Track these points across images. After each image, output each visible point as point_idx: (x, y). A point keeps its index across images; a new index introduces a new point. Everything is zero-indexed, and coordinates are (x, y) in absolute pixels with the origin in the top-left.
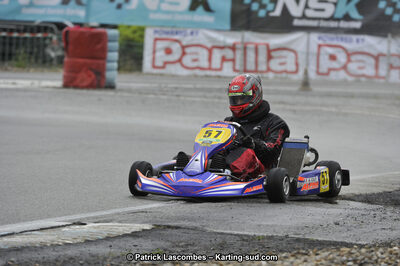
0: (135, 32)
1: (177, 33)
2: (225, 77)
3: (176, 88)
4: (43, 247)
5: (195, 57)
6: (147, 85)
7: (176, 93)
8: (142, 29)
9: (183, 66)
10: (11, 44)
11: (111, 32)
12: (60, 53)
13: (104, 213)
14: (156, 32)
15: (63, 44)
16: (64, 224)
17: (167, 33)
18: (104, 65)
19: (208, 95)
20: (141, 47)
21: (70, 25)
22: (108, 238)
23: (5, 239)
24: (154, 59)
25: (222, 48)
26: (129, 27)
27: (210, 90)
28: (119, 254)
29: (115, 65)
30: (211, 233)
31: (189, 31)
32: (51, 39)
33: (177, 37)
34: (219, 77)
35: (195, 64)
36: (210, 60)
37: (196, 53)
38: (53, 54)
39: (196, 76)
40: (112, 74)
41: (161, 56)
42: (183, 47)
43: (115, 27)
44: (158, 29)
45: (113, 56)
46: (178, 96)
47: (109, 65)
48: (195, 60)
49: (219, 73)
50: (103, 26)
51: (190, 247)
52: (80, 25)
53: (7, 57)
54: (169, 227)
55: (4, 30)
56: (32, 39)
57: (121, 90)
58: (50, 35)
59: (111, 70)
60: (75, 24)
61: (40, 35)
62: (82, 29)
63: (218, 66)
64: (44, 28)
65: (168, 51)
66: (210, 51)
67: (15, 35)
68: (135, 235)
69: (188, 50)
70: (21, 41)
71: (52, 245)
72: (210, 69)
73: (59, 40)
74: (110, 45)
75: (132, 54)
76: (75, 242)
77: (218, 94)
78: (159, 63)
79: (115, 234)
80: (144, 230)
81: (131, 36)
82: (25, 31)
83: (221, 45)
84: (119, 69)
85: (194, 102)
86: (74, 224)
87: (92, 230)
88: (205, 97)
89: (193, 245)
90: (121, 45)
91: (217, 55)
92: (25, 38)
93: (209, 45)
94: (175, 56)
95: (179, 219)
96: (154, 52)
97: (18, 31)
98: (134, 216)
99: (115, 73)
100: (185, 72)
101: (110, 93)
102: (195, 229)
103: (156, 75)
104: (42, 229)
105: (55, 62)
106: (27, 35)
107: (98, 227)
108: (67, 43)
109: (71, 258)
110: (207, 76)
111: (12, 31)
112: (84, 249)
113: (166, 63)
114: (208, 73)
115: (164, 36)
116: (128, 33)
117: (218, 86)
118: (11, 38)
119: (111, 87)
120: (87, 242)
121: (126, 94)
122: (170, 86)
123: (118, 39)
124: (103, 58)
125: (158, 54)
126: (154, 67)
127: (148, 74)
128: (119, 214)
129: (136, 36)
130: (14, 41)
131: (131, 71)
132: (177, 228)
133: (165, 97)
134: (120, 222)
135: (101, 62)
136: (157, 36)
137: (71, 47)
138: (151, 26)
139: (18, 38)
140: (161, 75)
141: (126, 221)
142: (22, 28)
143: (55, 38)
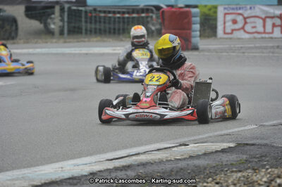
0: (210, 10)
1: (240, 9)
2: (276, 38)
3: (241, 47)
4: (161, 162)
5: (253, 25)
6: (221, 46)
7: (242, 51)
8: (216, 7)
9: (245, 31)
10: (124, 22)
11: (194, 10)
12: (158, 27)
13: (201, 137)
14: (225, 8)
15: (160, 21)
16: (173, 145)
17: (233, 9)
18: (190, 34)
19: (264, 51)
20: (215, 19)
21: (165, 7)
22: (205, 154)
23: (134, 158)
24: (224, 28)
25: (272, 17)
26: (206, 6)
27: (266, 48)
28: (214, 165)
29: (198, 33)
30: (277, 147)
31: (248, 7)
32: (152, 17)
33: (240, 12)
34: (272, 38)
35: (254, 30)
36: (264, 26)
37: (255, 22)
38: (153, 28)
39: (255, 38)
40: (196, 39)
41: (230, 26)
42: (245, 19)
43: (196, 7)
44: (226, 6)
45: (197, 27)
46: (243, 53)
47: (193, 34)
48: (254, 27)
49: (271, 35)
50: (187, 6)
51: (263, 158)
52: (172, 6)
53: (121, 31)
54: (247, 144)
55: (119, 13)
56: (138, 18)
57: (203, 50)
58: (151, 14)
59: (195, 37)
60: (168, 6)
61: (143, 15)
62: (173, 9)
63: (270, 31)
64: (146, 10)
65: (235, 22)
66: (264, 20)
67: (127, 15)
68: (223, 151)
69: (248, 20)
70: (131, 20)
71: (167, 161)
72: (265, 33)
73: (157, 17)
74: (194, 19)
75: (209, 25)
76: (183, 157)
77: (272, 50)
78: (228, 30)
79: (210, 151)
80: (229, 147)
81: (207, 12)
82: (133, 12)
83: (272, 15)
84: (200, 36)
85: (255, 56)
86: (181, 145)
87: (193, 149)
88: (263, 53)
89: (266, 156)
90: (201, 19)
91: (269, 23)
92: (134, 18)
93: (263, 16)
94: (240, 25)
95: (253, 138)
96: (225, 23)
97: (128, 13)
98: (222, 138)
99: (198, 39)
100: (247, 36)
101: (195, 53)
102: (266, 145)
103: (227, 38)
104: (158, 150)
105: (155, 33)
106: (135, 15)
107: (198, 147)
108: (163, 19)
109: (182, 169)
110: (262, 38)
111: (124, 13)
112: (189, 162)
113: (233, 30)
114: (263, 35)
115: (231, 11)
116: (205, 10)
117: (271, 45)
118: (124, 18)
119: (196, 48)
120: (191, 157)
121: (206, 53)
122: (237, 46)
123: (199, 15)
124: (190, 28)
125: (227, 24)
126: (225, 33)
127: (221, 38)
128: (211, 137)
129: (211, 12)
130: (126, 20)
131: (208, 37)
132: (253, 145)
133: (234, 54)
134: (212, 142)
135: (188, 31)
136: (226, 11)
137: (166, 22)
138: (221, 5)
139: (128, 18)
140: (231, 39)
141: (216, 142)
142: (131, 10)
143: (154, 16)
